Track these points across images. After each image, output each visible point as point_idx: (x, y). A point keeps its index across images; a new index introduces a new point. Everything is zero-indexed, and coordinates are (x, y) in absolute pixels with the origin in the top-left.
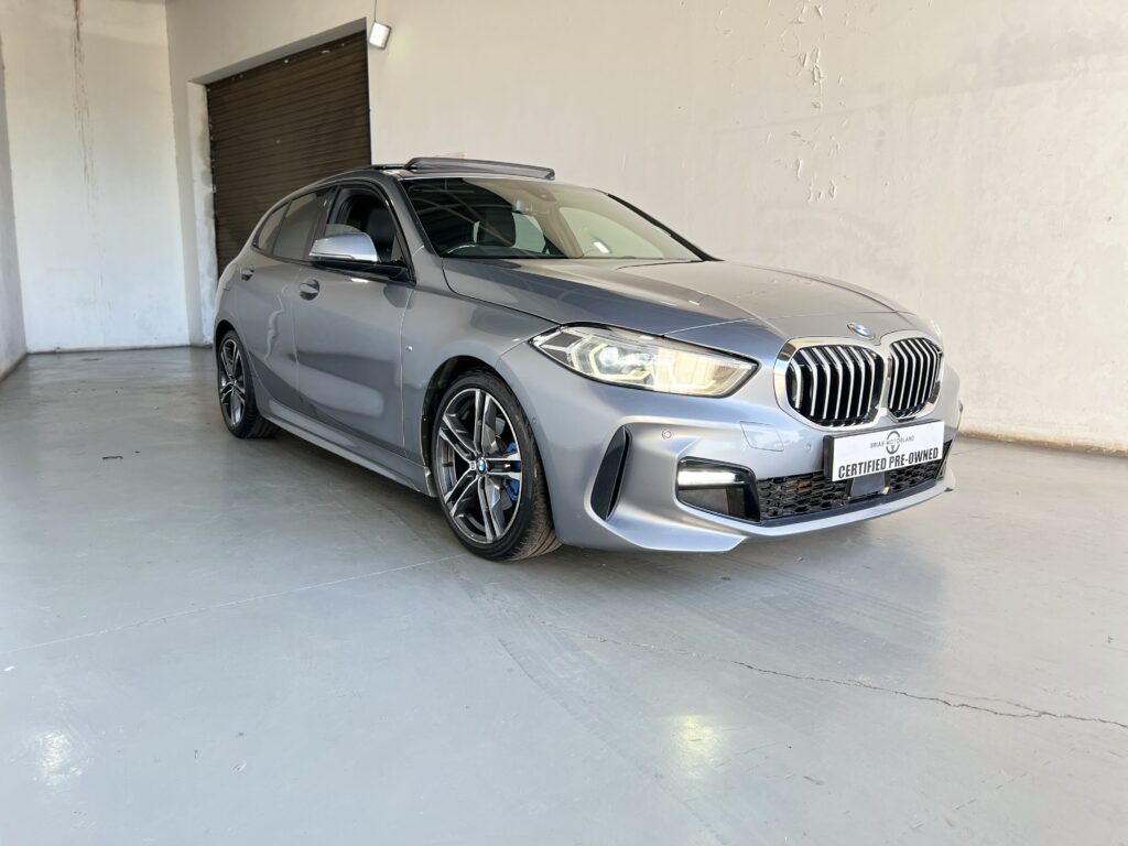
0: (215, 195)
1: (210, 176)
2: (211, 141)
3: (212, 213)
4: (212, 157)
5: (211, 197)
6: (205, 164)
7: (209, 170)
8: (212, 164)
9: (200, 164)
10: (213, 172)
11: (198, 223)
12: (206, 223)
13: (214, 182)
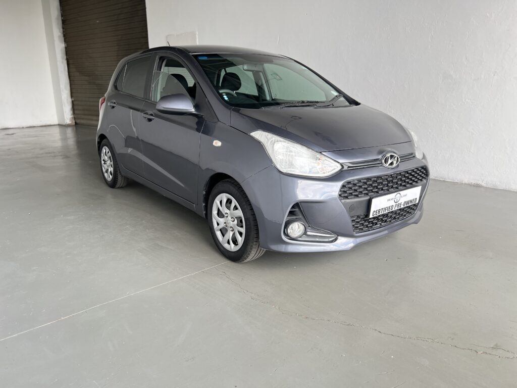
0: (66, 48)
1: (63, 38)
2: (62, 20)
3: (65, 57)
4: (63, 28)
5: (64, 49)
6: (60, 32)
7: (63, 35)
8: (64, 32)
9: (57, 32)
10: (64, 36)
11: (58, 63)
12: (63, 62)
13: (65, 41)
